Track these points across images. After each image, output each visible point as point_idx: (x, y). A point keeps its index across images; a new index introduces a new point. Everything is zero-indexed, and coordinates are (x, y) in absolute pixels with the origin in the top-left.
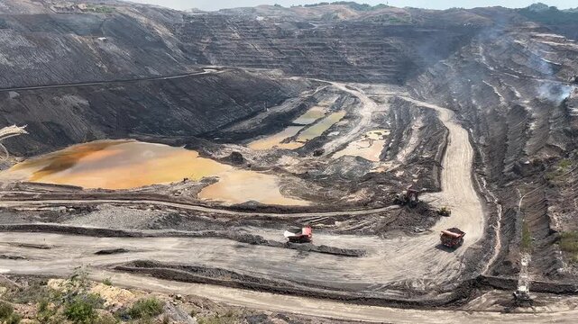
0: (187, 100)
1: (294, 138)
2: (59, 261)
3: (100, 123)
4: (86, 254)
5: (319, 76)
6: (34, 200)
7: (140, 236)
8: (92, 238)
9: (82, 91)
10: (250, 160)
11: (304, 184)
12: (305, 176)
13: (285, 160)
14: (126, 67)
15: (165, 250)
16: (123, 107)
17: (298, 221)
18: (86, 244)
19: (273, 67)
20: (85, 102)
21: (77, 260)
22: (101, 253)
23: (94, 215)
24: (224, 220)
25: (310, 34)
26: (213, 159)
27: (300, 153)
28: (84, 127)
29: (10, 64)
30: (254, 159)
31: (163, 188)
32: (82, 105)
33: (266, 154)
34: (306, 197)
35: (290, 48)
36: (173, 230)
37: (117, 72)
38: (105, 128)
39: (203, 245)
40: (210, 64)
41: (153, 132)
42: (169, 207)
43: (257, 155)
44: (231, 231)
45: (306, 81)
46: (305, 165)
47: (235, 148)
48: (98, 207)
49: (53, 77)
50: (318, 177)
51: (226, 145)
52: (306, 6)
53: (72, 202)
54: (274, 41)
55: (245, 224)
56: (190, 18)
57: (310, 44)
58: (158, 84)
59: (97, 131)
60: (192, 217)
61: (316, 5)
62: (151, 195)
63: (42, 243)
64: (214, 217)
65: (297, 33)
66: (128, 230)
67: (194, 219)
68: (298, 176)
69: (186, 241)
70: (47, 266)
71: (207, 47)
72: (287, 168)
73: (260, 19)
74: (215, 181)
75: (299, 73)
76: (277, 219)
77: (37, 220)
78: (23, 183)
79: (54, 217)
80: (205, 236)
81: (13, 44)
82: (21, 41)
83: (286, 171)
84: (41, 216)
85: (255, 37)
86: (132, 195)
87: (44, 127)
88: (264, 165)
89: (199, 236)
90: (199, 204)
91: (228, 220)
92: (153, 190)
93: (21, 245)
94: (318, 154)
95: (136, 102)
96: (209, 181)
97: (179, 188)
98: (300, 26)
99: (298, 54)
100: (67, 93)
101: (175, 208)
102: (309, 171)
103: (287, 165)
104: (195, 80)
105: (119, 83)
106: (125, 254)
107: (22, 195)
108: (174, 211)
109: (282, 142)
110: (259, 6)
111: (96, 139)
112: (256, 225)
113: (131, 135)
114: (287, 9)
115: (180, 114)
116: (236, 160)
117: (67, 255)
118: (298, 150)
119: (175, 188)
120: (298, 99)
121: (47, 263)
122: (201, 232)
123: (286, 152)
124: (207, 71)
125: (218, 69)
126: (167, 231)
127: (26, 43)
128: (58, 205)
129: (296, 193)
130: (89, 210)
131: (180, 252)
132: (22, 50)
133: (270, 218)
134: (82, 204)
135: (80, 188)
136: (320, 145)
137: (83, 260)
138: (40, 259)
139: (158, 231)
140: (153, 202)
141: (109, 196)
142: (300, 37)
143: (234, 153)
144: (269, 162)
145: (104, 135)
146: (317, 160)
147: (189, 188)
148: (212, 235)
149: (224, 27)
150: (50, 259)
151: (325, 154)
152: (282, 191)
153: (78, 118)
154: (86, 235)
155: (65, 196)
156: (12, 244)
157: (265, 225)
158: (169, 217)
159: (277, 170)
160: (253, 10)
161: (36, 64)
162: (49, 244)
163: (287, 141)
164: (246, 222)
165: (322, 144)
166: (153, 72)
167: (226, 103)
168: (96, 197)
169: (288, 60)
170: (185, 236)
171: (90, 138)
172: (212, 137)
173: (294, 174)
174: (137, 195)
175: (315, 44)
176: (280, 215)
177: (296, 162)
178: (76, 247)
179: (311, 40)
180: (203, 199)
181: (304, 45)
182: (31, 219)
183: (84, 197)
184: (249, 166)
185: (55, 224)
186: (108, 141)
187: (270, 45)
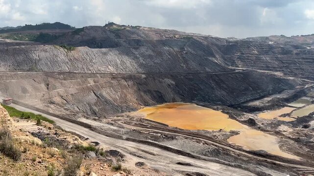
0: (224, 86)
1: (289, 115)
2: (159, 163)
3: (179, 93)
4: (172, 162)
5: (308, 78)
6: (147, 128)
7: (199, 158)
8: (175, 154)
9: (173, 77)
10: (260, 124)
11: (296, 145)
12: (297, 140)
13: (282, 128)
14: (195, 67)
15: (213, 170)
16: (191, 87)
17: (295, 170)
18: (171, 156)
19: (277, 71)
20: (173, 83)
21: (167, 165)
22: (179, 163)
23: (175, 142)
24: (245, 159)
25: (304, 53)
26: (237, 120)
27: (293, 124)
28: (170, 94)
29: (144, 62)
30: (263, 124)
31: (208, 132)
32: (172, 84)
33: (270, 122)
34: (298, 154)
35: (289, 60)
36: (217, 159)
37: (190, 69)
38: (181, 96)
39: (234, 172)
40: (239, 67)
41: (204, 101)
42: (213, 144)
43: (265, 122)
44: (251, 166)
45: (299, 80)
46: (298, 133)
47: (251, 116)
48: (177, 137)
49: (161, 69)
50: (307, 142)
51: (245, 113)
52: (302, 36)
53: (163, 132)
54: (279, 56)
55: (259, 164)
56: (230, 42)
57: (303, 58)
58: (210, 76)
59: (177, 98)
60: (227, 153)
61: (309, 35)
62: (201, 135)
63: (152, 151)
64: (238, 155)
65: (295, 51)
66: (192, 153)
67: (227, 154)
68: (293, 139)
69: (224, 167)
70: (154, 164)
71: (238, 58)
72: (284, 133)
73: (270, 43)
74: (237, 133)
75: (295, 75)
76: (280, 165)
77: (149, 139)
78: (143, 119)
79: (156, 138)
80: (235, 166)
81: (147, 53)
82: (150, 52)
83: (283, 135)
84: (151, 137)
85: (266, 53)
86: (194, 134)
87: (154, 93)
88: (269, 128)
89: (232, 166)
90: (230, 146)
91: (247, 159)
92: (203, 133)
93: (143, 151)
94: (306, 127)
95: (197, 84)
96: (234, 133)
97: (217, 134)
98: (296, 47)
99: (295, 64)
100: (166, 77)
101: (216, 146)
102: (301, 137)
103: (284, 131)
104: (230, 75)
105: (191, 74)
106: (191, 167)
107: (142, 125)
108: (215, 147)
109: (280, 116)
110: (270, 36)
111: (176, 101)
112: (266, 166)
113: (193, 101)
114: (289, 38)
115: (219, 93)
116: (251, 123)
117: (163, 161)
118: (292, 122)
119: (215, 134)
120: (293, 91)
121: (153, 163)
122: (233, 164)
123: (283, 123)
124: (237, 71)
125: (243, 70)
126: (214, 159)
127: (152, 53)
128: (157, 133)
129: (290, 150)
130: (172, 138)
131: (221, 173)
132: (150, 56)
133: (275, 164)
134: (168, 134)
135: (167, 126)
136: (308, 121)
137: (170, 165)
138: (151, 160)
139: (209, 158)
140: (204, 140)
141: (180, 132)
142: (297, 54)
143: (250, 119)
144: (272, 127)
145: (180, 100)
146: (306, 131)
147: (223, 135)
148: (239, 167)
149: (249, 47)
150: (155, 161)
151: (311, 128)
152: (280, 147)
153: (169, 90)
154: (172, 152)
155: (161, 128)
156: (139, 149)
157: (272, 168)
158: (214, 150)
159: (278, 133)
160: (267, 38)
161: (155, 63)
162: (155, 153)
163: (284, 115)
164: (259, 163)
165: (309, 121)
166: (208, 69)
167: (246, 89)
168: (175, 132)
169: (287, 67)
170: (224, 164)
171: (174, 100)
172: (236, 108)
173: (289, 138)
174: (195, 134)
175: (307, 59)
176: (281, 163)
177: (291, 130)
178: (167, 157)
179: (304, 56)
180: (230, 143)
181: (299, 59)
182: (147, 138)
183: (169, 131)
184: (259, 128)
185: (155, 142)
186: (182, 103)
187: (276, 58)
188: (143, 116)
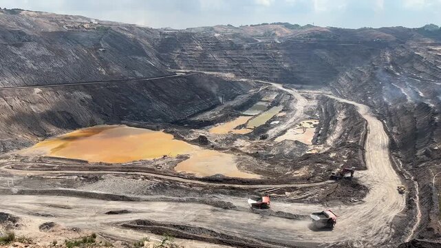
0: (164, 95)
1: (244, 126)
2: (79, 219)
3: (100, 112)
4: (99, 213)
5: (262, 79)
6: (53, 170)
7: (138, 200)
8: (102, 201)
9: (87, 88)
10: (213, 142)
11: (255, 161)
12: (256, 155)
13: (239, 143)
14: (120, 72)
15: (159, 212)
16: (118, 101)
17: (256, 191)
18: (98, 205)
19: (227, 72)
20: (89, 97)
21: (92, 218)
22: (110, 213)
23: (100, 183)
24: (198, 189)
25: (255, 47)
26: (185, 140)
27: (250, 137)
28: (85, 114)
29: (35, 68)
30: (216, 141)
31: (148, 162)
32: (87, 99)
33: (224, 138)
34: (258, 172)
35: (240, 57)
36: (163, 196)
37: (112, 74)
38: (103, 116)
39: (187, 209)
40: (181, 69)
41: (139, 120)
42: (156, 178)
43: (218, 139)
44: (207, 197)
45: (252, 82)
46: (256, 147)
47: (201, 132)
48: (103, 177)
49: (67, 78)
50: (266, 156)
51: (194, 130)
52: (251, 26)
53: (81, 172)
54: (228, 52)
55: (216, 193)
56: (165, 34)
57: (255, 54)
58: (142, 83)
59: (97, 118)
60: (175, 186)
61: (259, 25)
62: (137, 168)
63: (66, 204)
64: (190, 186)
65: (245, 46)
66: (128, 195)
67: (176, 188)
68: (251, 155)
69: (173, 205)
70: (71, 222)
71: (178, 57)
72: (241, 149)
73: (216, 35)
74: (186, 158)
75: (248, 76)
76: (239, 189)
77: (59, 186)
78: (45, 157)
79: (70, 183)
80: (187, 201)
81: (38, 53)
82: (44, 51)
83: (241, 151)
84: (61, 182)
85: (214, 49)
86: (127, 168)
87: (59, 115)
88: (224, 146)
89: (183, 202)
90: (178, 175)
91: (202, 188)
92: (141, 164)
93: (50, 206)
94: (264, 138)
95: (126, 97)
96: (182, 158)
97: (160, 162)
98: (247, 40)
99: (245, 61)
100: (76, 89)
101: (160, 179)
102: (259, 151)
103: (241, 147)
104: (170, 81)
105: (114, 83)
106: (129, 214)
107: (44, 166)
108: (160, 181)
109: (235, 129)
110: (216, 26)
111: (96, 124)
112: (225, 194)
113: (122, 122)
114: (237, 28)
115: (158, 106)
116: (203, 141)
117: (84, 214)
118: (248, 135)
119: (157, 163)
120: (247, 96)
121: (70, 220)
122: (185, 198)
123: (240, 136)
124: (178, 74)
125: (186, 73)
126: (159, 196)
127: (47, 53)
128: (71, 175)
129: (249, 168)
130: (96, 179)
131: (170, 213)
132: (45, 58)
133: (234, 188)
134: (89, 174)
135: (86, 162)
136: (265, 131)
137: (97, 218)
138: (65, 216)
139: (152, 197)
140: (143, 174)
141: (107, 168)
142: (248, 49)
143: (201, 136)
144: (227, 144)
145: (102, 122)
146: (264, 142)
147: (168, 163)
148: (193, 201)
149: (190, 41)
150: (73, 217)
151: (269, 138)
152: (238, 167)
153: (84, 108)
154: (98, 198)
155: (75, 167)
156: (43, 205)
157: (231, 194)
158: (158, 186)
159: (234, 150)
160: (212, 29)
161: (54, 68)
162: (71, 205)
163: (240, 127)
164: (216, 191)
165: (267, 130)
166: (139, 75)
167: (193, 98)
168: (99, 169)
169: (238, 66)
170: (172, 201)
171: (93, 123)
172: (182, 124)
173: (247, 154)
174: (131, 168)
175: (259, 55)
176: (241, 186)
177: (248, 144)
178: (91, 208)
179: (256, 52)
180: (179, 172)
181: (250, 55)
182: (54, 185)
183: (91, 169)
184: (213, 146)
185: (70, 189)
186: (106, 126)
187: (225, 55)
188: (44, 154)
